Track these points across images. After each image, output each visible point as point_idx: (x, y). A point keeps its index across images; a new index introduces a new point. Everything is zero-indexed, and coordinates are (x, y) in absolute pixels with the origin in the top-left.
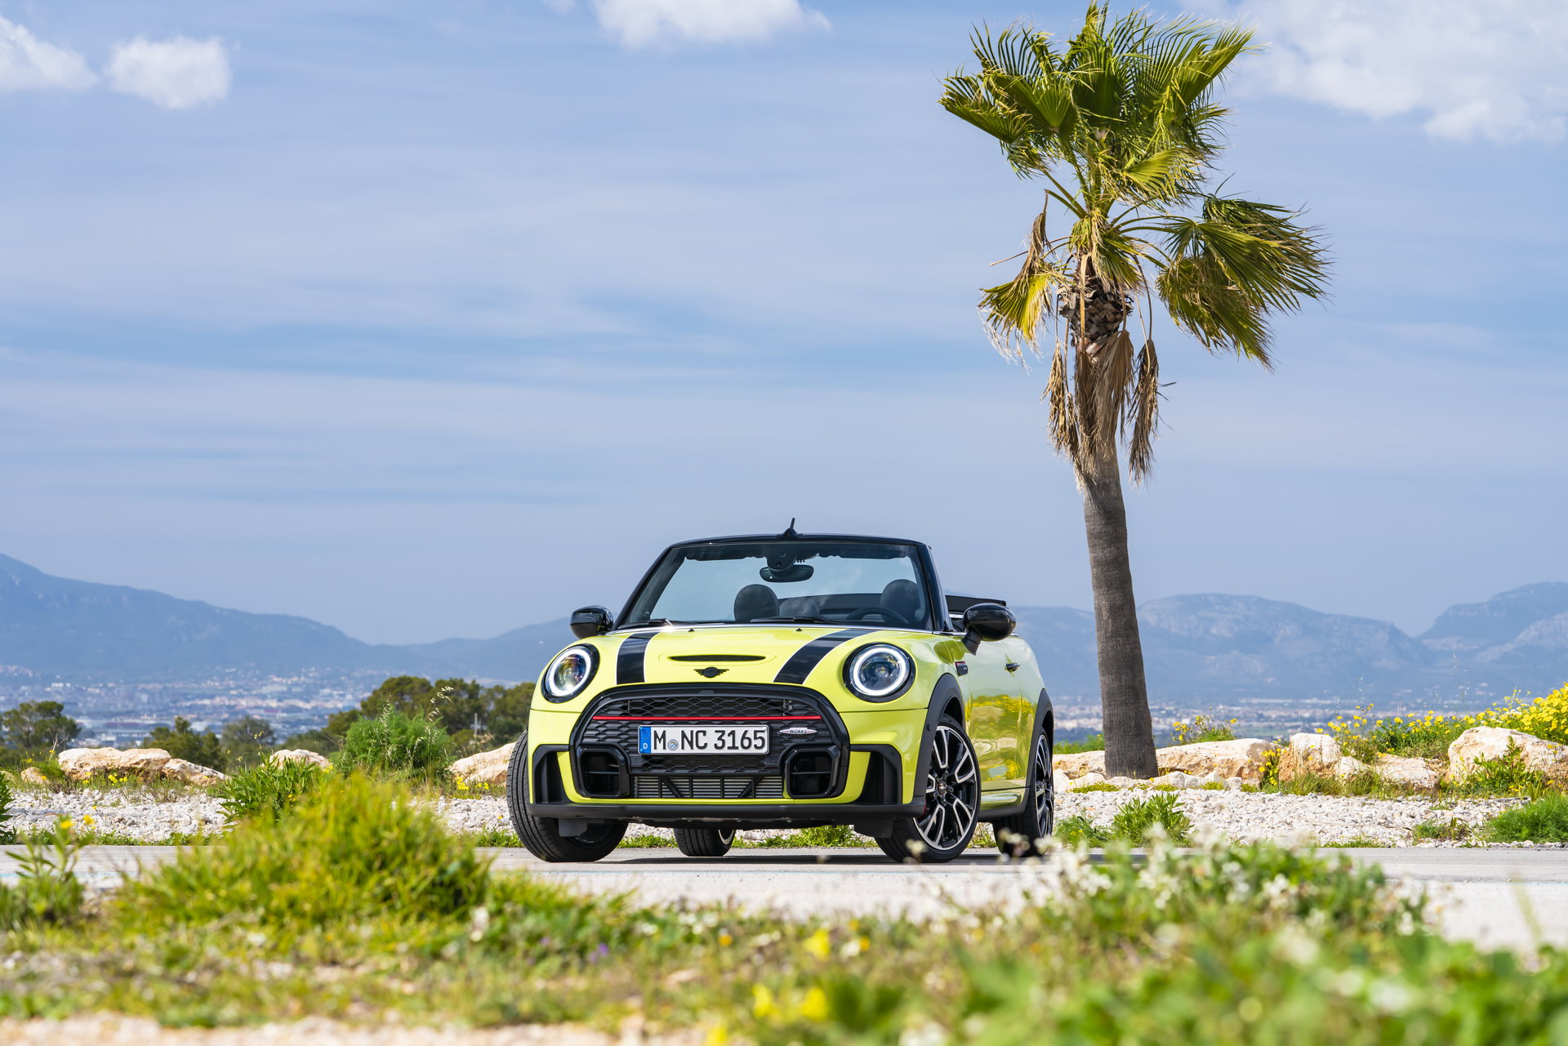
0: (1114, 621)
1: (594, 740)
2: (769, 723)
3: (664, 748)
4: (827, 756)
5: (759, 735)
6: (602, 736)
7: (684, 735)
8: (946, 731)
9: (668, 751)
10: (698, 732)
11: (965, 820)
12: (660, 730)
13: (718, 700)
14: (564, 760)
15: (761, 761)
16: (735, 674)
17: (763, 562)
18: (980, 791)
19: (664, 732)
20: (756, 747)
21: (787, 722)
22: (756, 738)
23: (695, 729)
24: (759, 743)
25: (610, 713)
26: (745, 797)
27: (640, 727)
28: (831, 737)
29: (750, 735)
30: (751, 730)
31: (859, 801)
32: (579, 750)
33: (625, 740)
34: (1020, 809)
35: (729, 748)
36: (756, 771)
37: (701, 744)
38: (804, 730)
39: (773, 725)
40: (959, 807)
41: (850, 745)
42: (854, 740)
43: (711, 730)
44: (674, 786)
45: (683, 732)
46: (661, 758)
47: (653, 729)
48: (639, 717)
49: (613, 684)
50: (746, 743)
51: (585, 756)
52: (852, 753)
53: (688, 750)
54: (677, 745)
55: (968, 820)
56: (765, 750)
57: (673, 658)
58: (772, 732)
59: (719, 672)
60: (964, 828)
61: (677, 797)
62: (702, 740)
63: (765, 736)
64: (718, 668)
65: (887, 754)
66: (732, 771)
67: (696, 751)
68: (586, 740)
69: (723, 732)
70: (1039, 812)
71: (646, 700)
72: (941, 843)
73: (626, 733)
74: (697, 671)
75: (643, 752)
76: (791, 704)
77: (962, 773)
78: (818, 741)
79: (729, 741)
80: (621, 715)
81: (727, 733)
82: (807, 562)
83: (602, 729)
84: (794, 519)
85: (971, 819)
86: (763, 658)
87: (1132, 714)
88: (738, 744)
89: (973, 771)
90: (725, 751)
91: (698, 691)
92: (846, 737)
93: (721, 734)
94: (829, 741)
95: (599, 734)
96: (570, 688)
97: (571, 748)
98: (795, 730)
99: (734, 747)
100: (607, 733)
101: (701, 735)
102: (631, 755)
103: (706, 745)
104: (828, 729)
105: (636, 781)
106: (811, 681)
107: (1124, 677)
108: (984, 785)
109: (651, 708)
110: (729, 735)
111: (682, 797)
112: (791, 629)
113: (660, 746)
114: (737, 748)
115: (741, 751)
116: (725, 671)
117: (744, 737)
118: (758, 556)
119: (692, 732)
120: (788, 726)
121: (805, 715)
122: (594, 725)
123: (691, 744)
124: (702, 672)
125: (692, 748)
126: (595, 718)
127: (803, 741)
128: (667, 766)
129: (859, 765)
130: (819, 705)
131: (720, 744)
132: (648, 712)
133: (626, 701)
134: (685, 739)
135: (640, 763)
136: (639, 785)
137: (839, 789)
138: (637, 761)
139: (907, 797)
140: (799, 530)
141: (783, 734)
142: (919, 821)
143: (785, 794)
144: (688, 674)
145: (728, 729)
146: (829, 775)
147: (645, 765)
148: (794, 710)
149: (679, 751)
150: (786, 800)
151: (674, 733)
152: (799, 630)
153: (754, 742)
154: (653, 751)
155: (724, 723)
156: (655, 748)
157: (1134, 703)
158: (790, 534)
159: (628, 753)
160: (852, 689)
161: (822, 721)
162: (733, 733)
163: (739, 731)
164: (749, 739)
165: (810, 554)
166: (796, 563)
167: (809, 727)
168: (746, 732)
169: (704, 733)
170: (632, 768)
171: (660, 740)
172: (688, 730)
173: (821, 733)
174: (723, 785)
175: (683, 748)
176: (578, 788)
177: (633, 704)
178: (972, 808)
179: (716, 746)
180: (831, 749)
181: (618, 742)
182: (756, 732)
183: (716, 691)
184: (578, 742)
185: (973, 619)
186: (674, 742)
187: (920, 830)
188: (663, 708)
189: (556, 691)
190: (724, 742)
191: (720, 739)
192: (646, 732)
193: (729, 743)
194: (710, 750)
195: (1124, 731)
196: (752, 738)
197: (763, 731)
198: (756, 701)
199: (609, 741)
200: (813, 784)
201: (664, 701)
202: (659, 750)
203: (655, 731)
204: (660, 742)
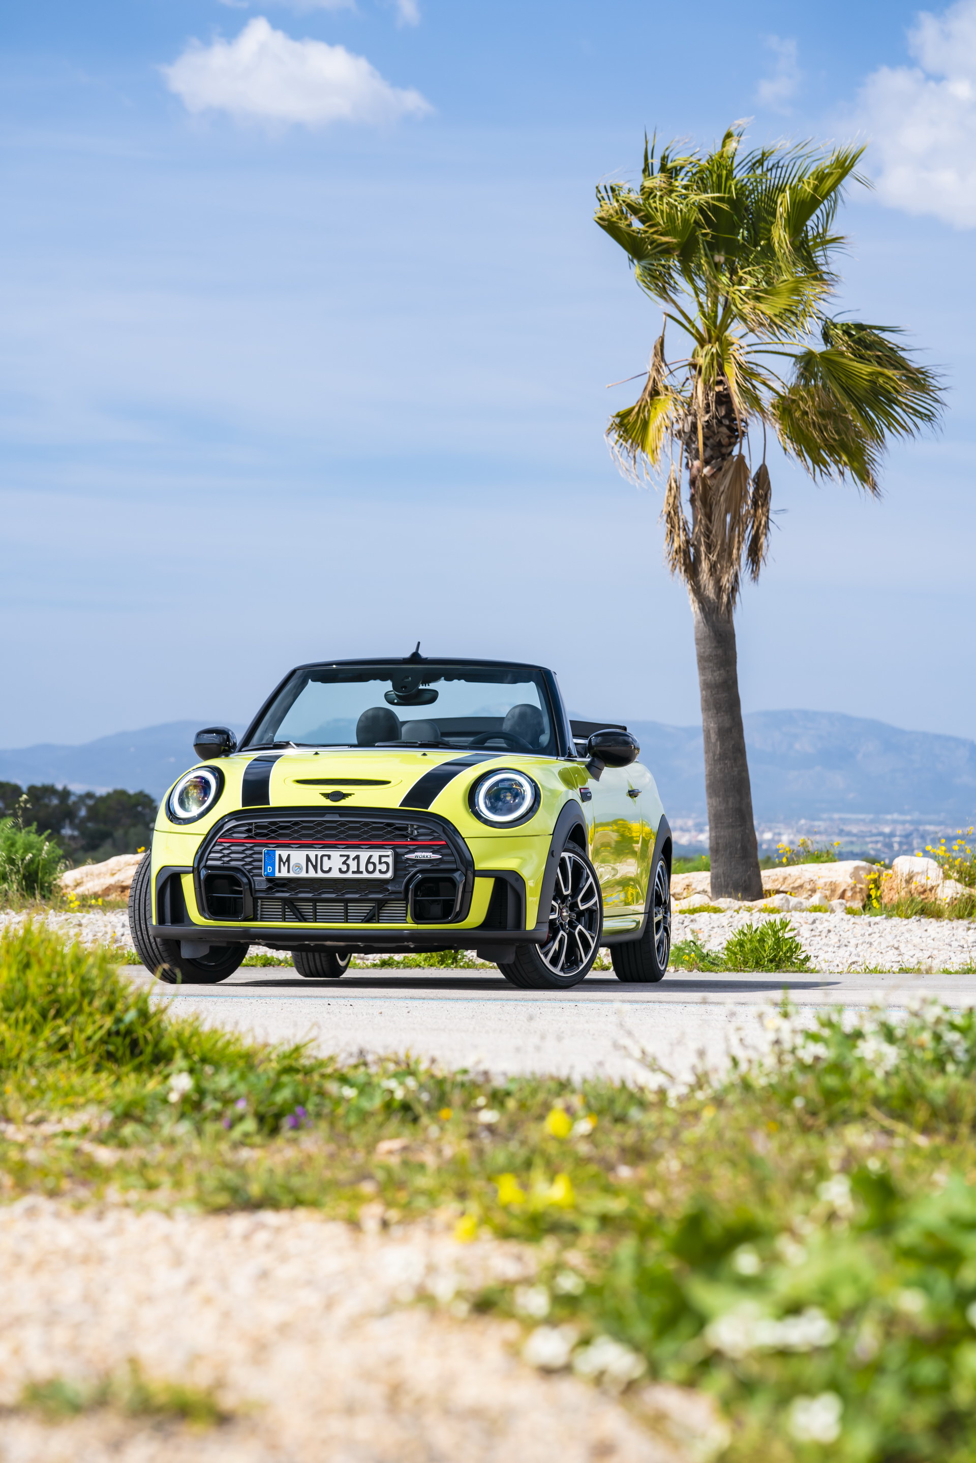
0: (722, 744)
1: (218, 863)
2: (394, 848)
3: (289, 872)
4: (453, 883)
5: (383, 860)
6: (226, 859)
7: (308, 859)
8: (570, 858)
9: (292, 875)
10: (322, 856)
11: (587, 946)
12: (284, 853)
13: (343, 824)
14: (188, 883)
15: (385, 886)
16: (360, 798)
17: (388, 686)
18: (602, 917)
19: (289, 855)
20: (380, 871)
21: (412, 847)
22: (380, 863)
23: (320, 853)
24: (383, 867)
25: (234, 835)
26: (368, 921)
27: (264, 850)
28: (455, 862)
29: (375, 859)
30: (376, 854)
31: (484, 926)
32: (203, 873)
33: (250, 863)
34: (638, 935)
35: (353, 872)
36: (380, 896)
37: (326, 868)
38: (429, 855)
39: (398, 850)
40: (581, 934)
41: (475, 871)
42: (479, 866)
43: (336, 854)
44: (298, 909)
45: (307, 856)
46: (286, 882)
47: (277, 853)
48: (263, 840)
49: (238, 806)
50: (371, 867)
51: (209, 878)
52: (477, 879)
53: (312, 874)
54: (301, 869)
55: (590, 946)
56: (389, 875)
57: (299, 782)
58: (397, 857)
59: (344, 796)
60: (586, 955)
61: (300, 921)
62: (327, 864)
63: (390, 860)
64: (344, 792)
65: (511, 880)
66: (357, 896)
67: (320, 875)
68: (210, 863)
69: (348, 857)
70: (657, 937)
71: (271, 823)
72: (562, 969)
73: (250, 856)
74: (323, 794)
75: (267, 875)
76: (416, 829)
77: (585, 899)
78: (442, 866)
79: (353, 866)
80: (245, 838)
81: (352, 857)
82: (432, 686)
83: (226, 852)
84: (419, 643)
85: (593, 945)
86: (388, 782)
87: (738, 836)
88: (363, 868)
89: (596, 898)
90: (349, 875)
91: (323, 815)
92: (472, 863)
93: (346, 858)
94: (454, 866)
95: (224, 856)
96: (195, 810)
97: (195, 870)
98: (420, 855)
99: (358, 872)
100: (232, 855)
101: (325, 859)
102: (255, 878)
103: (330, 869)
104: (452, 855)
105: (259, 904)
106: (436, 807)
107: (731, 800)
108: (606, 911)
109: (276, 831)
110: (354, 859)
111: (305, 920)
112: (417, 753)
113: (284, 869)
114: (362, 872)
115: (365, 875)
116: (350, 795)
117: (368, 862)
118: (384, 679)
119: (316, 856)
120: (413, 851)
121: (430, 840)
122: (218, 848)
123: (315, 867)
124: (327, 796)
125: (316, 872)
126: (219, 840)
127: (428, 866)
128: (291, 890)
129: (483, 890)
130: (444, 831)
131: (344, 868)
132: (273, 835)
133: (251, 824)
134: (309, 863)
135: (264, 886)
136: (262, 908)
137: (462, 914)
138: (260, 883)
139: (531, 923)
140: (424, 653)
141: (408, 859)
142: (542, 947)
143: (409, 918)
144: (314, 797)
145: (353, 854)
146: (453, 900)
147: (270, 889)
148: (419, 835)
149: (303, 875)
150: (409, 925)
151: (298, 856)
152: (424, 754)
153: (379, 867)
154: (277, 875)
155: (348, 847)
156: (280, 871)
157: (741, 826)
158: (415, 658)
159: (252, 876)
160: (478, 815)
161: (448, 847)
162: (357, 857)
163: (364, 855)
164: (374, 864)
165: (435, 678)
166: (421, 687)
167: (434, 852)
168: (371, 857)
169: (329, 857)
170: (257, 891)
171: (284, 864)
172: (312, 854)
173: (445, 858)
174: (346, 909)
175: (307, 872)
176: (202, 911)
177: (258, 827)
178: (594, 935)
179: (340, 870)
180: (457, 875)
181: (243, 865)
182: (380, 857)
183: (341, 815)
184: (202, 864)
185: (597, 745)
186: (298, 866)
187: (542, 956)
188: (288, 832)
189: (181, 813)
190: (348, 866)
191: (344, 863)
192: (271, 855)
194: (335, 874)
195: (731, 853)
196: (377, 862)
197: (388, 856)
198: (382, 825)
199: (233, 863)
200: (437, 909)
201: (289, 824)
202: (284, 873)
203: (280, 855)
204: (284, 865)
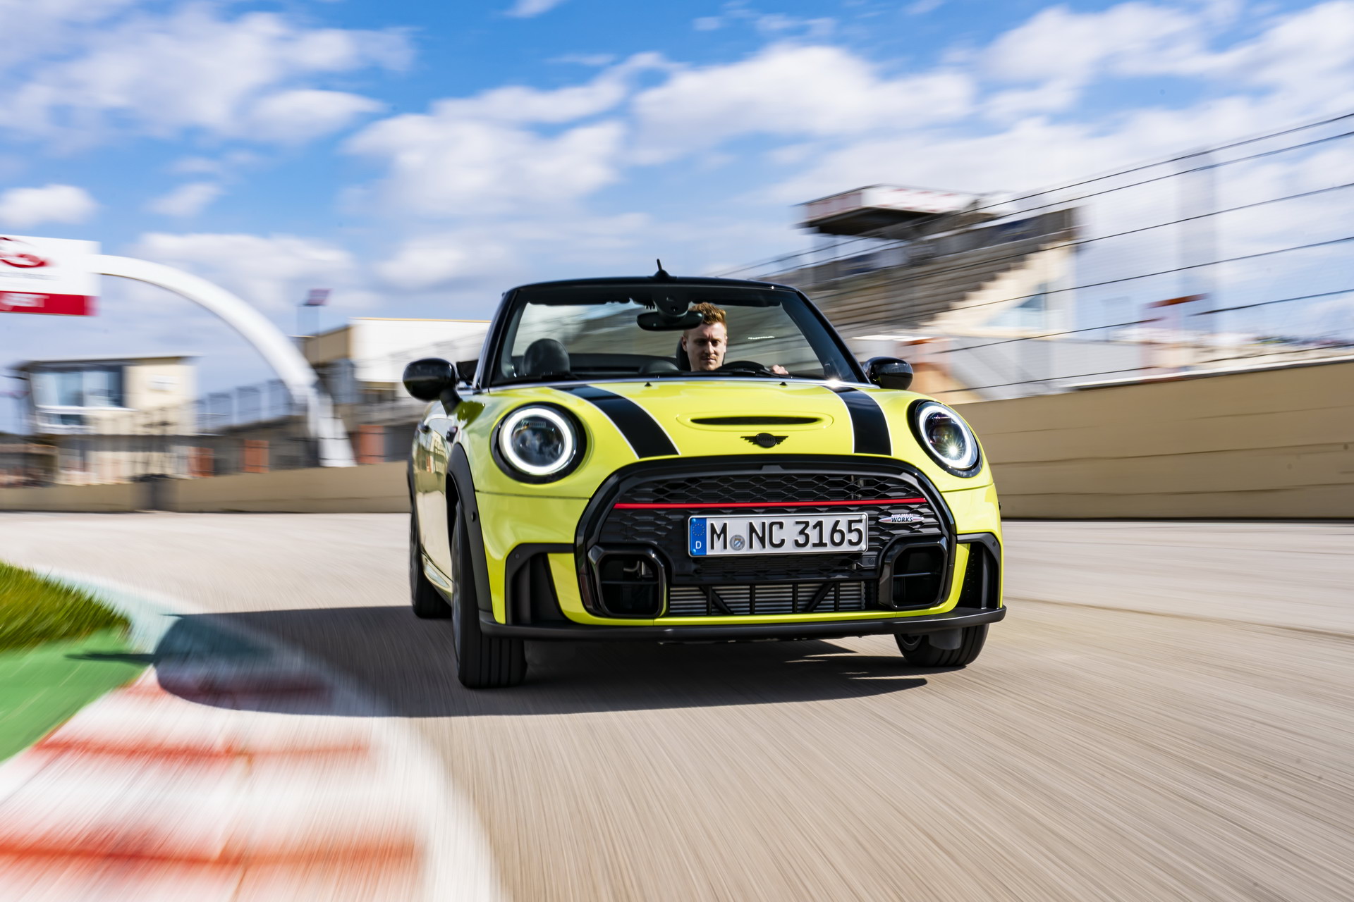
1: (617, 538)
2: (862, 508)
3: (725, 547)
4: (940, 554)
5: (854, 526)
6: (628, 533)
7: (752, 529)
9: (730, 551)
10: (771, 525)
12: (718, 522)
13: (789, 479)
14: (562, 565)
15: (856, 563)
16: (797, 442)
19: (725, 525)
20: (850, 542)
21: (887, 508)
22: (850, 531)
23: (767, 521)
24: (854, 537)
28: (941, 527)
29: (843, 526)
30: (843, 519)
31: (958, 610)
32: (592, 552)
33: (665, 538)
35: (815, 545)
37: (776, 541)
38: (907, 517)
39: (872, 512)
41: (956, 536)
42: (959, 530)
43: (790, 521)
44: (720, 599)
45: (751, 524)
46: (718, 562)
47: (708, 523)
48: (685, 505)
49: (634, 457)
50: (837, 538)
51: (603, 559)
52: (957, 546)
53: (757, 549)
54: (743, 543)
56: (863, 547)
57: (699, 421)
58: (871, 522)
59: (779, 439)
62: (778, 536)
63: (863, 527)
64: (775, 434)
65: (987, 543)
67: (769, 550)
68: (600, 538)
69: (807, 524)
71: (688, 480)
74: (744, 438)
75: (692, 554)
78: (925, 532)
79: (811, 535)
80: (651, 502)
81: (811, 524)
83: (625, 522)
84: (658, 261)
86: (819, 421)
88: (826, 539)
90: (808, 549)
91: (760, 468)
92: (953, 528)
93: (803, 526)
94: (936, 530)
95: (624, 529)
97: (576, 549)
98: (896, 518)
99: (821, 544)
100: (635, 527)
101: (775, 528)
103: (783, 541)
104: (936, 517)
109: (698, 492)
110: (815, 527)
111: (731, 614)
113: (718, 544)
114: (825, 545)
115: (830, 549)
116: (784, 438)
117: (834, 530)
119: (764, 524)
120: (889, 513)
122: (614, 517)
123: (762, 540)
124: (752, 441)
126: (614, 506)
127: (906, 533)
129: (961, 563)
131: (801, 540)
132: (695, 497)
133: (657, 482)
134: (754, 534)
137: (944, 596)
138: (683, 566)
141: (884, 524)
144: (733, 442)
145: (812, 520)
146: (941, 575)
147: (693, 572)
149: (745, 551)
151: (737, 525)
153: (848, 536)
154: (709, 553)
155: (807, 511)
156: (712, 547)
158: (661, 276)
161: (928, 506)
162: (819, 524)
163: (828, 521)
164: (842, 532)
167: (913, 513)
168: (837, 523)
169: (781, 525)
170: (676, 576)
171: (719, 537)
172: (757, 521)
173: (926, 521)
174: (794, 596)
175: (751, 546)
176: (586, 604)
177: (669, 487)
179: (796, 542)
180: (941, 543)
181: (652, 541)
182: (850, 522)
183: (784, 467)
184: (591, 541)
186: (738, 538)
188: (714, 492)
190: (807, 536)
191: (802, 532)
192: (698, 524)
193: (814, 538)
194: (788, 549)
196: (845, 530)
197: (860, 521)
198: (837, 479)
199: (638, 539)
201: (714, 482)
202: (717, 550)
203: (712, 525)
204: (719, 539)
